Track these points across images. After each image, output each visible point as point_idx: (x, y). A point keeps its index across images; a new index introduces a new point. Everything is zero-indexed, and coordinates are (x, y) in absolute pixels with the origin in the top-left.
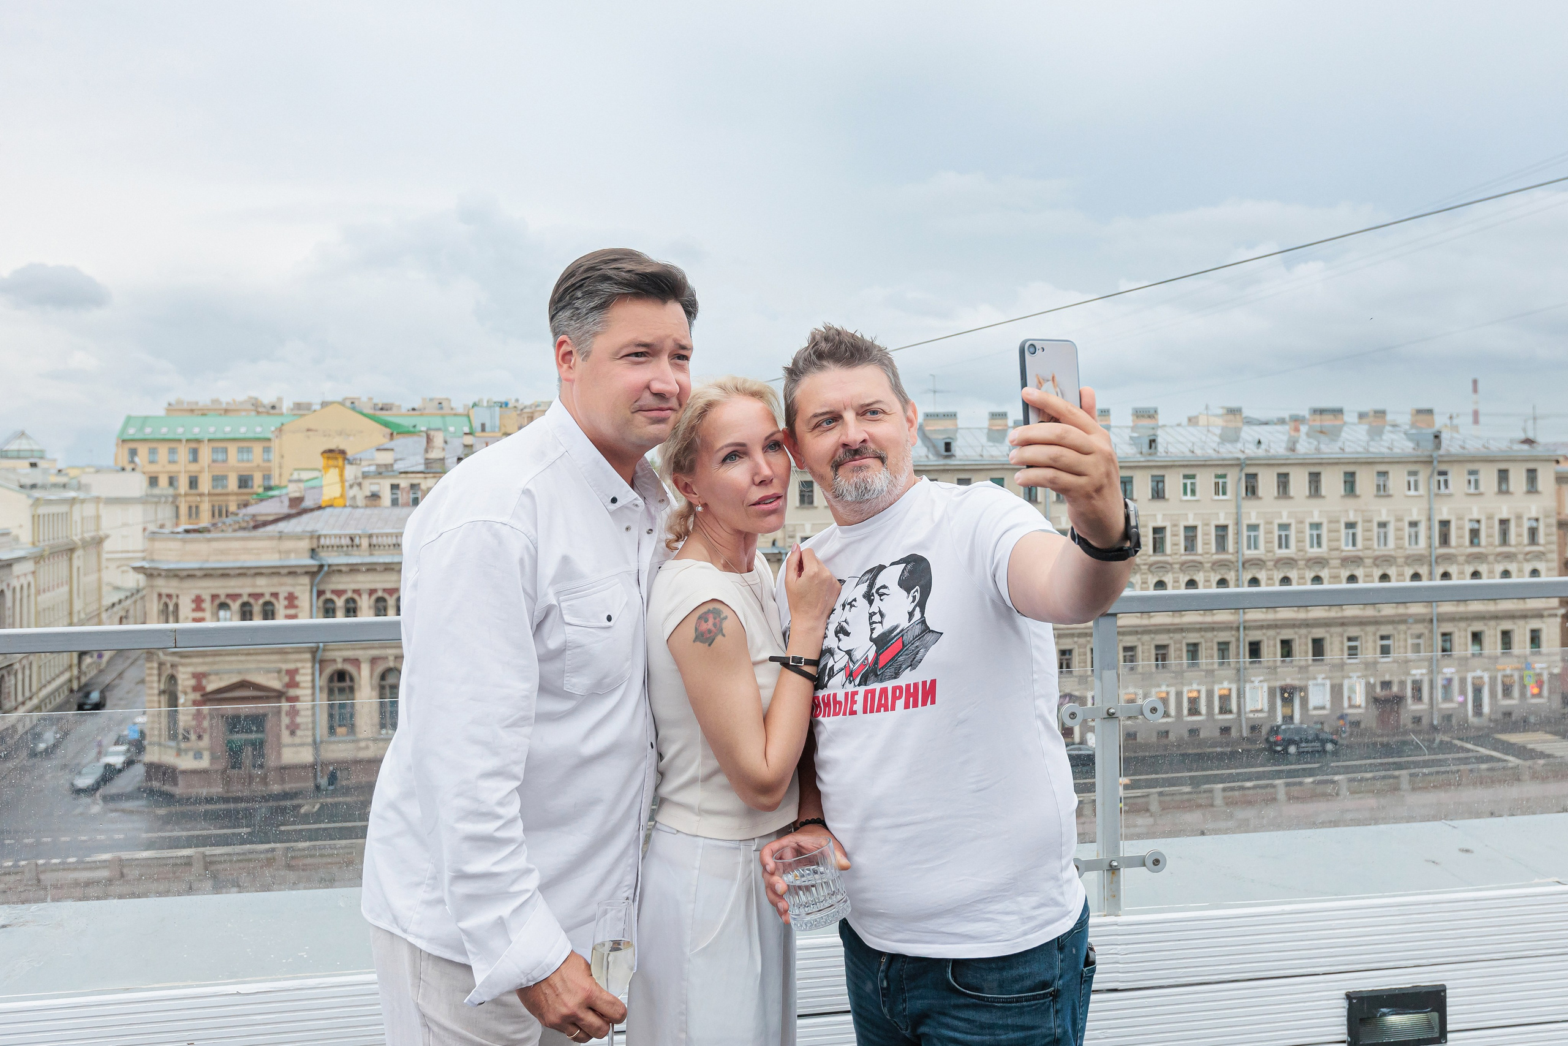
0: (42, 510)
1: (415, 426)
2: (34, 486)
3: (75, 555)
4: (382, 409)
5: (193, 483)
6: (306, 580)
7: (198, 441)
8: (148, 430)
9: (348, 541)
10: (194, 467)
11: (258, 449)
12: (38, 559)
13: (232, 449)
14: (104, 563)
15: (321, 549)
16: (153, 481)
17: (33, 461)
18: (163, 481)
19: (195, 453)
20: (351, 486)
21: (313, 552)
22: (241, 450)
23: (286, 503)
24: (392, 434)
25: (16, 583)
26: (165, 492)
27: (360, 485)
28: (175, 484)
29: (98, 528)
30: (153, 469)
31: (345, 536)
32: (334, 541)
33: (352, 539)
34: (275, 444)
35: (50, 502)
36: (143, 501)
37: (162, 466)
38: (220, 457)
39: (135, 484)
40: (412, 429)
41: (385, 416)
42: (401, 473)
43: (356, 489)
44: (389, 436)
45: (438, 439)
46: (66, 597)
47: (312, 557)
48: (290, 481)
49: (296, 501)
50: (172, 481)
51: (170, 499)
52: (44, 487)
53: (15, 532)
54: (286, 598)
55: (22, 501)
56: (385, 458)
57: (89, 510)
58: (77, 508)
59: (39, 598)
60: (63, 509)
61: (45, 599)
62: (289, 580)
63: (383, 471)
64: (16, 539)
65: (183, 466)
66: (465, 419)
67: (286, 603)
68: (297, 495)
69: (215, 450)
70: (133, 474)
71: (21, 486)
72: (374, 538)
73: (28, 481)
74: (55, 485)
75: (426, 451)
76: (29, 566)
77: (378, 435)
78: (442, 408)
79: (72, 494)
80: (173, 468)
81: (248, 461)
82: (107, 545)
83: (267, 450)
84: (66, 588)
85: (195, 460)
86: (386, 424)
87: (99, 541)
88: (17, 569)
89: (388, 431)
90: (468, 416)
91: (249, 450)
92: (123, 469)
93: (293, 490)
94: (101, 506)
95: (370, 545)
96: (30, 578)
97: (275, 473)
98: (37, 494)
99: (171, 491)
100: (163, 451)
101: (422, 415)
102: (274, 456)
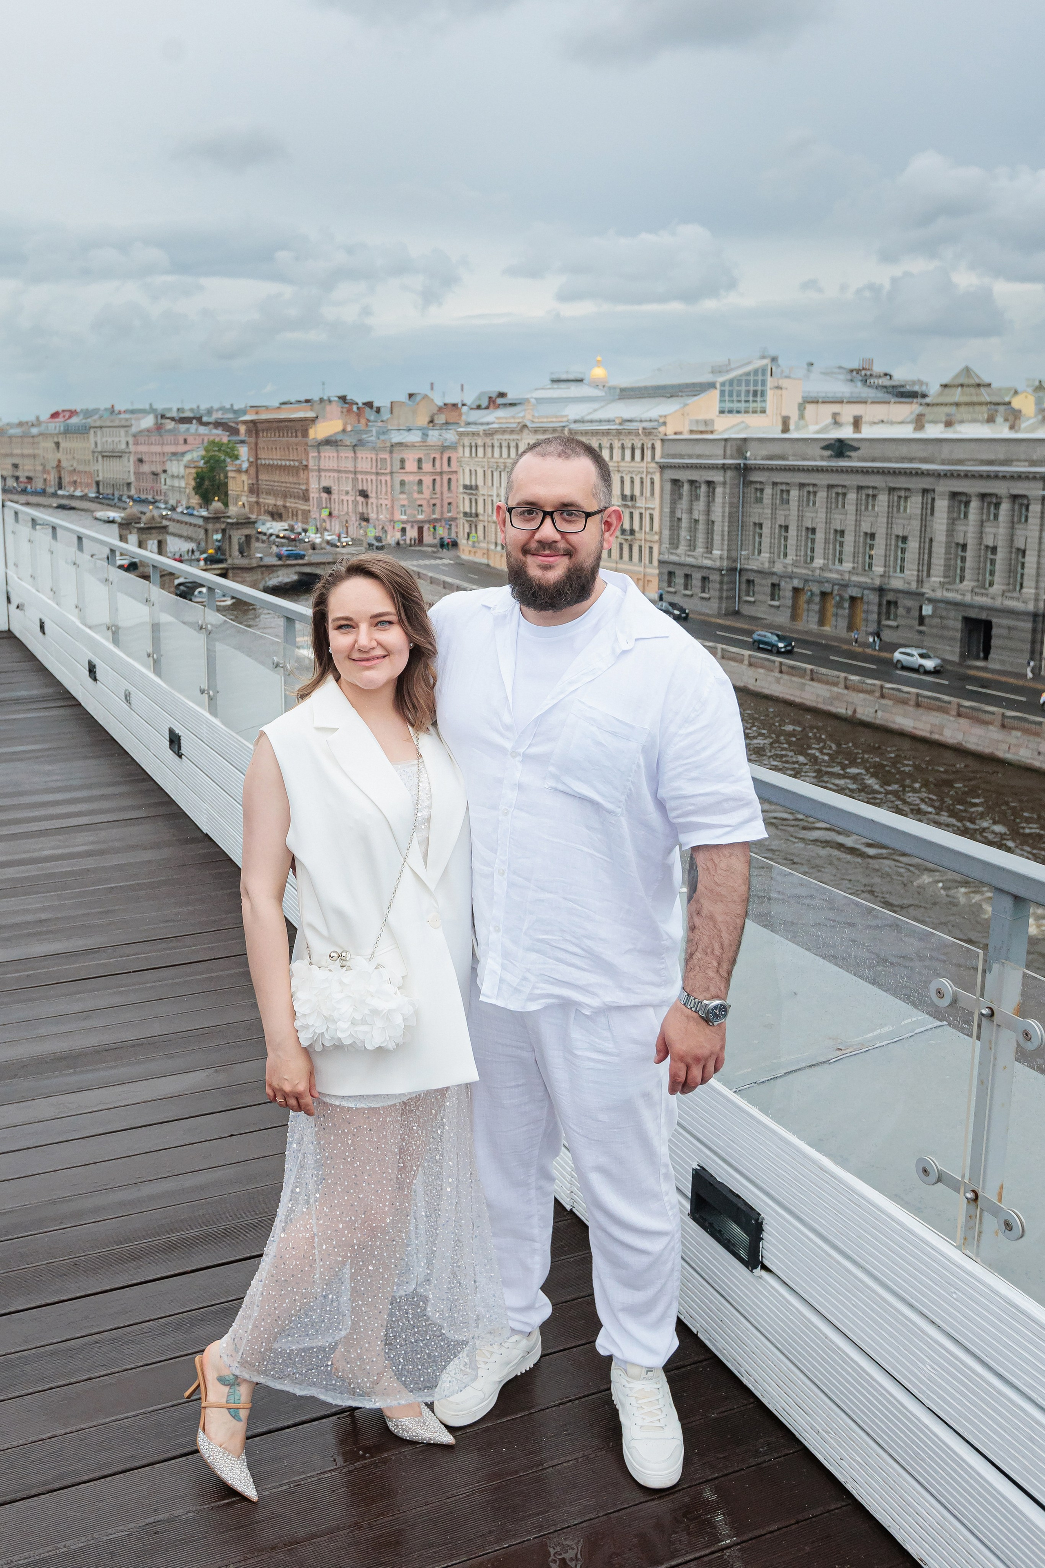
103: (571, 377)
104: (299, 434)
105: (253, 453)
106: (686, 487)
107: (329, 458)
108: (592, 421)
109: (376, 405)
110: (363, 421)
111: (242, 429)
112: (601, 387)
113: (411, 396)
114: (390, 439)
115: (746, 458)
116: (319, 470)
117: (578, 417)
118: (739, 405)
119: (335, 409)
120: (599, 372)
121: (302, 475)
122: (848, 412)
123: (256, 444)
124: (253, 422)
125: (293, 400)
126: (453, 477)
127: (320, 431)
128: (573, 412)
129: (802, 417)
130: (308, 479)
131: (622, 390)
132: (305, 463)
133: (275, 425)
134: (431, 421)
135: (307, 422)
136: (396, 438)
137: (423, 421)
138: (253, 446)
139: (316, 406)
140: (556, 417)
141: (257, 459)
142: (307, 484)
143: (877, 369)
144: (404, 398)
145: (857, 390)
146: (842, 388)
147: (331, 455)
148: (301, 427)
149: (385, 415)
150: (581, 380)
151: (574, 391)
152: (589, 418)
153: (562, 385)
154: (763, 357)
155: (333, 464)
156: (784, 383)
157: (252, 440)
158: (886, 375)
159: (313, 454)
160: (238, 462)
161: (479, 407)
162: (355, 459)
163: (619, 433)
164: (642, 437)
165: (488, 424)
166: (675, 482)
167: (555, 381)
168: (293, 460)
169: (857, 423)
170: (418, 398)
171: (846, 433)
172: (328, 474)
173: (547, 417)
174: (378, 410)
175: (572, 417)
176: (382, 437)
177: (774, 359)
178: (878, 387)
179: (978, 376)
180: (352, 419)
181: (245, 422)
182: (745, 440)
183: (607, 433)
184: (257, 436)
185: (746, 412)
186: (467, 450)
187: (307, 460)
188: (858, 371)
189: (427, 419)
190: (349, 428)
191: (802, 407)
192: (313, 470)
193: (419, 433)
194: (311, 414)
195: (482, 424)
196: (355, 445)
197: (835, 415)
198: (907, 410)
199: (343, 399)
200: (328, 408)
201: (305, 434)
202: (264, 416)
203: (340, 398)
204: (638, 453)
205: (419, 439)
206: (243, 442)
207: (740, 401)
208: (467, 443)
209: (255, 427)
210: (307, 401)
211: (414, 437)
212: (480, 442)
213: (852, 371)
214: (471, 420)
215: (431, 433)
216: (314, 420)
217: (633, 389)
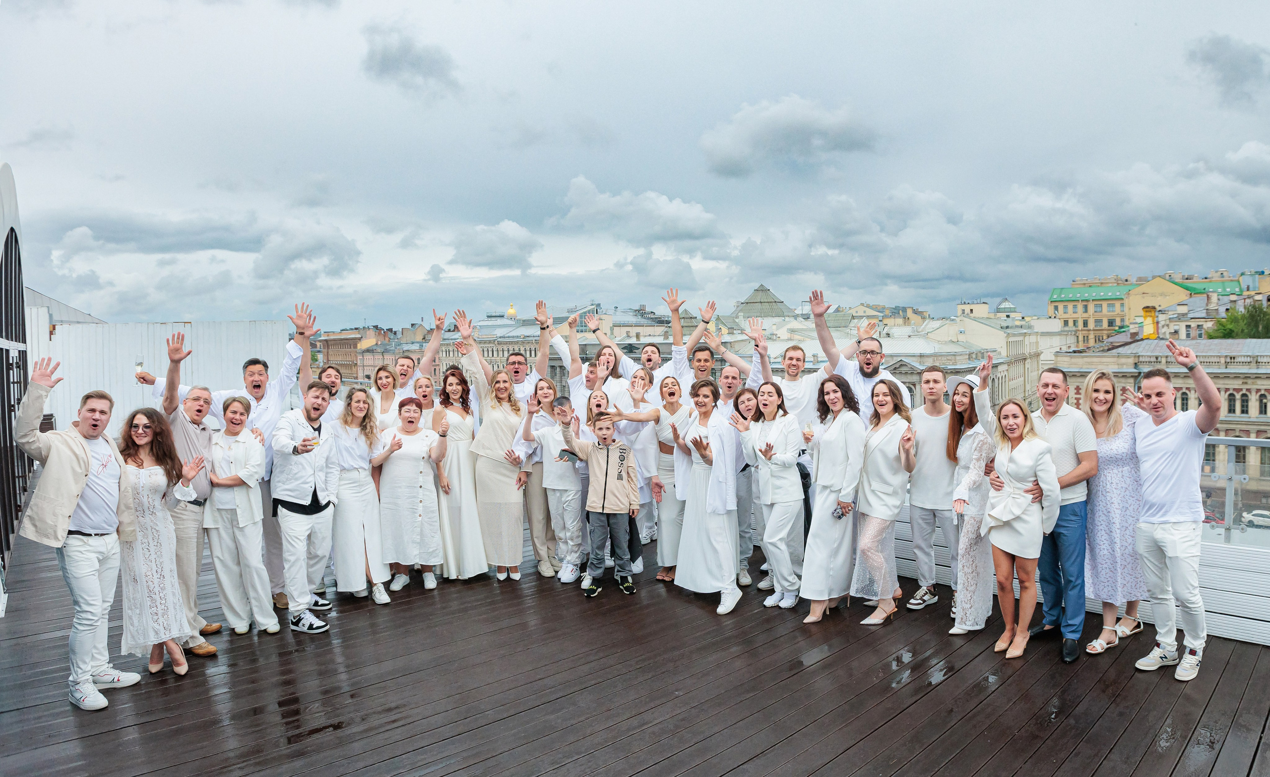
0: (1011, 339)
1: (1204, 289)
2: (1007, 327)
3: (1026, 362)
4: (1187, 279)
5: (1085, 324)
6: (1132, 380)
7: (1087, 301)
8: (1063, 296)
9: (1153, 359)
10: (1085, 315)
11: (1118, 304)
12: (1009, 363)
13: (1105, 305)
14: (1040, 366)
15: (1139, 363)
16: (1066, 323)
17: (1008, 314)
18: (1071, 323)
19: (1086, 307)
20: (1163, 326)
21: (1136, 365)
22: (1109, 305)
23: (1129, 336)
24: (1191, 294)
25: (999, 375)
26: (1071, 329)
27: (1168, 325)
28: (1076, 324)
29: (1037, 348)
30: (1066, 316)
31: (1153, 356)
32: (1147, 359)
33: (1157, 358)
34: (1126, 302)
35: (1014, 335)
36: (1059, 334)
37: (1070, 315)
38: (1099, 309)
39: (1056, 325)
40: (1203, 291)
41: (1188, 283)
42: (1192, 318)
43: (1166, 328)
44: (1189, 296)
45: (1214, 298)
46: (1023, 383)
47: (1135, 368)
48: (1131, 323)
49: (1134, 335)
50: (1075, 322)
51: (1073, 333)
52: (1012, 327)
53: (999, 350)
54: (1121, 390)
55: (1002, 334)
56: (1183, 310)
57: (1033, 339)
58: (1027, 337)
59: (1010, 383)
60: (1020, 338)
61: (1013, 384)
62: (1123, 380)
63: (1181, 317)
64: (1000, 353)
65: (1080, 315)
66: (1236, 283)
67: (1121, 392)
68: (1135, 331)
69: (1096, 306)
70: (1055, 319)
71: (1001, 327)
72: (1169, 358)
73: (1005, 325)
74: (1017, 326)
75: (1207, 305)
76: (1005, 367)
77: (1183, 295)
78: (1223, 277)
79: (1025, 331)
80: (1075, 316)
81: (1113, 311)
82: (1042, 357)
83: (1122, 305)
84: (1023, 378)
85: (1086, 311)
86: (1187, 289)
87: (1038, 355)
88: (1000, 368)
89: (1189, 292)
90: (1238, 281)
91: (1113, 305)
92: (1050, 317)
93: (1133, 329)
94: (1039, 336)
95: (1167, 362)
96: (1006, 373)
97: (1126, 319)
98: (1008, 331)
99: (1074, 329)
100: (1070, 306)
101: (1210, 282)
102: (1126, 309)
103: (497, 314)
104: (352, 347)
105: (326, 357)
106: (558, 369)
107: (369, 359)
108: (509, 337)
109: (393, 330)
110: (387, 339)
111: (318, 344)
112: (513, 319)
113: (413, 325)
114: (403, 348)
115: (586, 354)
116: (363, 366)
117: (502, 335)
118: (582, 328)
119: (371, 333)
120: (511, 311)
121: (354, 369)
122: (633, 331)
123: (328, 352)
124: (326, 341)
125: (348, 329)
126: (437, 368)
127: (364, 345)
128: (499, 332)
129: (612, 333)
130: (357, 371)
131: (524, 321)
132: (355, 362)
133: (338, 342)
134: (424, 338)
135: (355, 340)
136: (406, 348)
137: (419, 338)
138: (326, 354)
139: (361, 331)
140: (491, 335)
141: (328, 360)
142: (357, 373)
143: (648, 310)
144: (409, 326)
145: (639, 320)
146: (631, 319)
147: (370, 358)
148: (353, 343)
149: (399, 335)
150: (503, 316)
151: (499, 321)
152: (507, 335)
153: (493, 319)
154: (592, 305)
155: (371, 362)
156: (603, 317)
157: (326, 350)
158: (652, 312)
159: (360, 357)
160: (317, 363)
161: (449, 331)
162: (384, 359)
163: (523, 342)
164: (535, 344)
165: (455, 339)
166: (552, 367)
167: (488, 317)
168: (349, 361)
169: (638, 336)
170: (417, 326)
171: (633, 341)
172: (368, 368)
173: (486, 335)
174: (395, 333)
175: (499, 335)
176: (398, 347)
177: (599, 305)
178: (648, 318)
179: (691, 314)
180: (381, 338)
181: (320, 341)
182: (586, 345)
183: (517, 343)
184: (328, 348)
185: (586, 331)
186: (444, 353)
187: (357, 361)
188: (639, 311)
189: (422, 337)
190: (379, 343)
191: (612, 329)
192: (360, 366)
193: (418, 345)
194: (359, 336)
195: (452, 339)
196: (383, 353)
197: (628, 332)
198: (661, 329)
199: (376, 327)
200: (368, 332)
201: (355, 347)
202: (332, 337)
203: (374, 327)
204: (533, 353)
205: (418, 348)
206: (319, 352)
207: (582, 326)
208: (444, 350)
209: (327, 343)
210: (356, 329)
211: (416, 347)
212: (451, 349)
213: (636, 311)
214: (445, 337)
215: (424, 344)
216: (360, 339)
217: (528, 320)
